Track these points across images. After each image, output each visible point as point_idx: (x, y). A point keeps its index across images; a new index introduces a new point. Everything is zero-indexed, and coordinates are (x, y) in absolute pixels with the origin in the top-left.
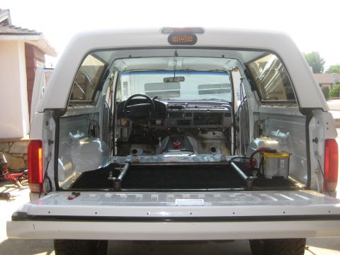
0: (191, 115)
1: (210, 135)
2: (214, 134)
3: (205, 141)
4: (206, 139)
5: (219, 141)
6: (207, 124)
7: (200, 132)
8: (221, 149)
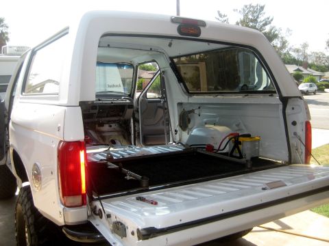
0: (96, 109)
1: (106, 128)
2: (111, 126)
3: (104, 134)
4: (104, 132)
5: (116, 134)
6: (107, 117)
7: (97, 126)
8: (120, 141)
